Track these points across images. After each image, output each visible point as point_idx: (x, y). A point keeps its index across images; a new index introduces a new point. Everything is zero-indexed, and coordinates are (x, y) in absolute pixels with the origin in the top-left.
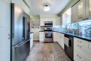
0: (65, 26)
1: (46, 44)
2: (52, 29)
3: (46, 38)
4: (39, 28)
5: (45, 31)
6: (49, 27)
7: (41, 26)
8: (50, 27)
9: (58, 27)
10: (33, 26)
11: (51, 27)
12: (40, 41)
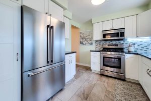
2: (125, 46)
3: (104, 65)
4: (92, 44)
5: (105, 50)
7: (97, 41)
8: (118, 42)
10: (82, 41)
11: (122, 42)
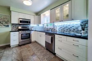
0: (42, 25)
1: (23, 47)
2: (29, 28)
3: (22, 39)
6: (25, 26)
7: (13, 24)
8: (27, 26)
9: (35, 25)
12: (11, 45)
